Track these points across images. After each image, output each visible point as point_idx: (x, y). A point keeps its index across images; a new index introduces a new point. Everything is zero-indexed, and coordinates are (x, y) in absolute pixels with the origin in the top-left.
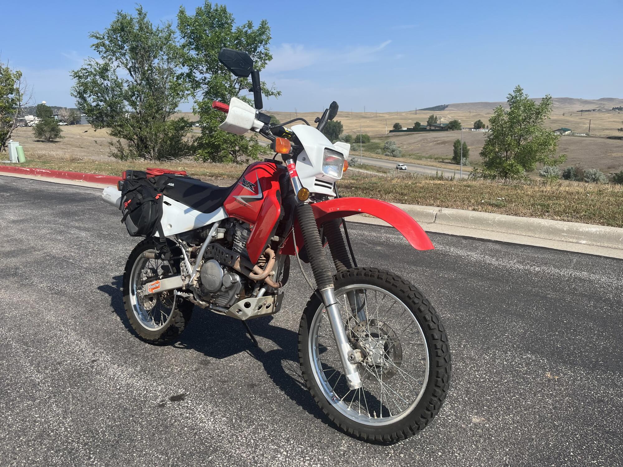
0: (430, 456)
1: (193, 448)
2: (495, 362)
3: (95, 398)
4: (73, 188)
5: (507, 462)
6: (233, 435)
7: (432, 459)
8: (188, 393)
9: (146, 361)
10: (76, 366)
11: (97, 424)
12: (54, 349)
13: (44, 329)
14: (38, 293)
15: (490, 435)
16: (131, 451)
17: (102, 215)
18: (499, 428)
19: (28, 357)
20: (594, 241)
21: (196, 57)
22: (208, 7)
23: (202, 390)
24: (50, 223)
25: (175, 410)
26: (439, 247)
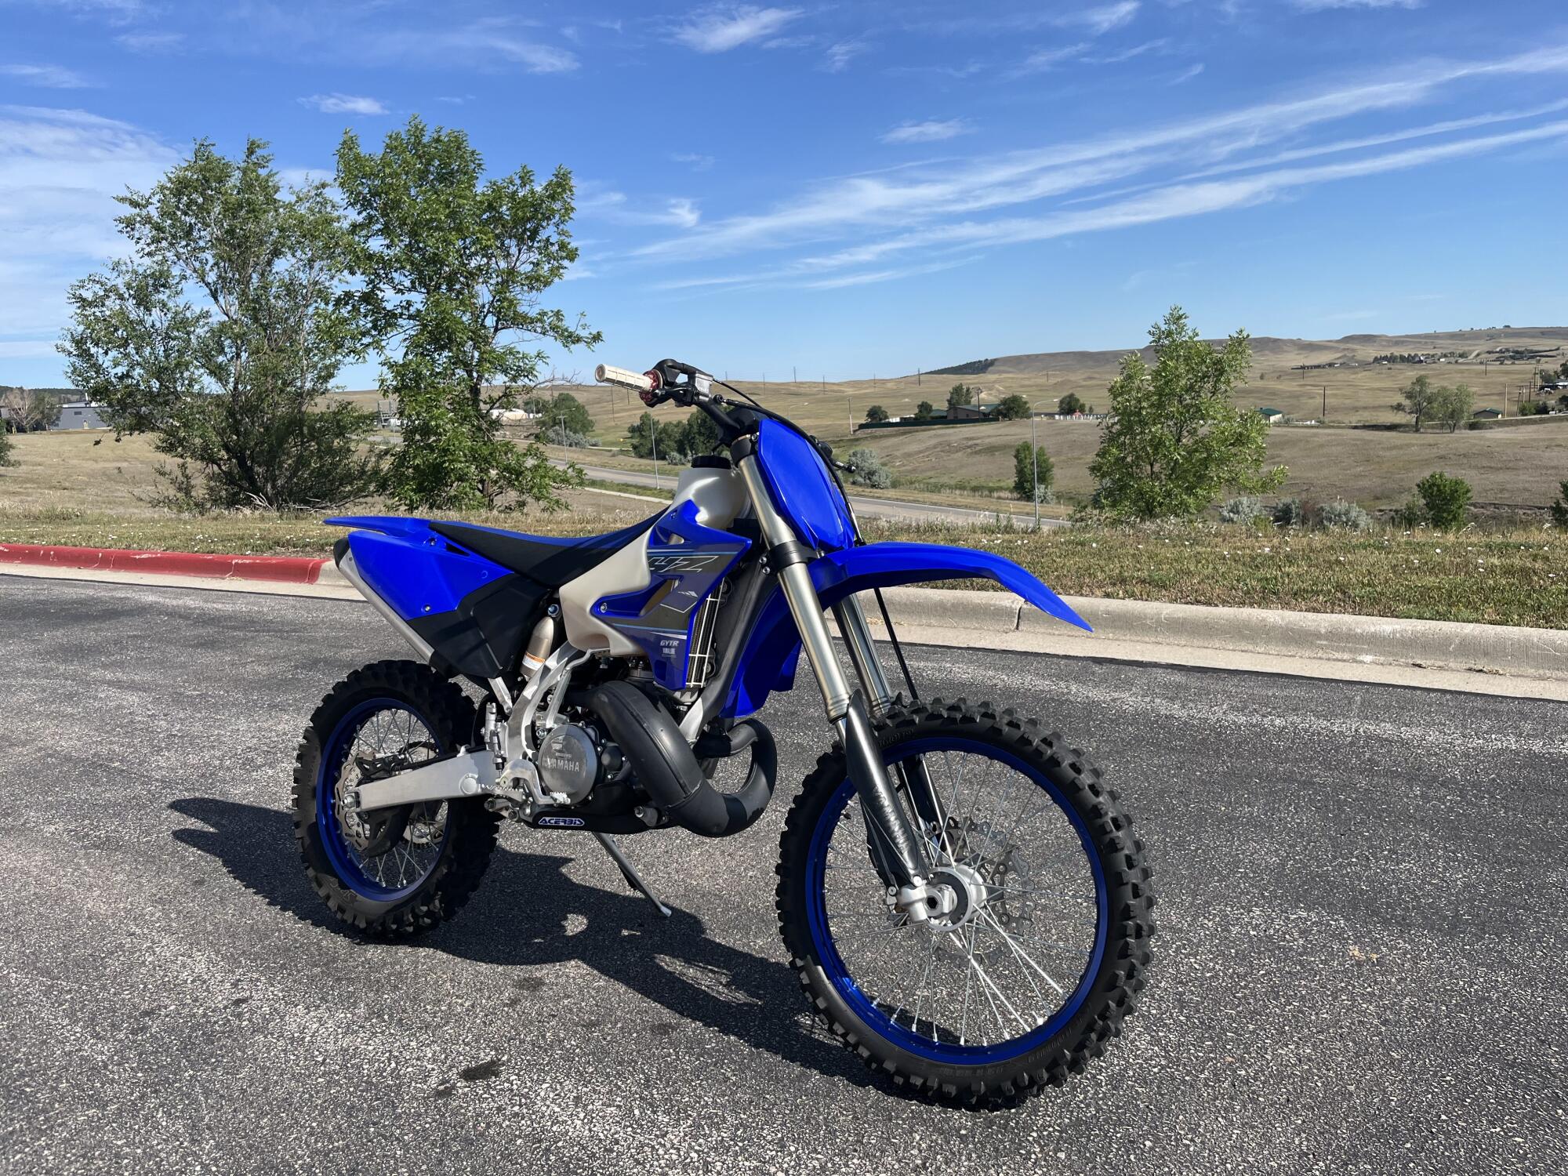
0: (1127, 1151)
2: (1229, 931)
3: (266, 1090)
4: (75, 586)
6: (642, 1145)
8: (505, 1058)
9: (377, 991)
10: (194, 1015)
11: (285, 1148)
12: (126, 981)
13: (85, 934)
14: (45, 846)
15: (1254, 1092)
17: (172, 650)
18: (1271, 1077)
19: (61, 1005)
20: (1390, 654)
21: (385, 251)
22: (417, 133)
23: (539, 1047)
24: (35, 675)
25: (482, 1100)
26: (1044, 685)
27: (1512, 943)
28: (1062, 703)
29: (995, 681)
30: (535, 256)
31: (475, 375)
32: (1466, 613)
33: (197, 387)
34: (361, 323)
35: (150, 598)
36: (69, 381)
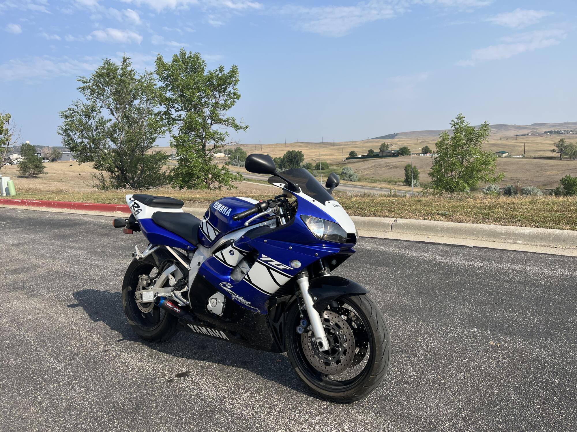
1: (201, 410)
2: (448, 335)
3: (112, 379)
4: (63, 215)
5: (460, 407)
6: (233, 399)
7: (399, 407)
8: (191, 371)
10: (91, 355)
11: (116, 397)
12: (70, 344)
13: (57, 329)
14: (46, 301)
15: (446, 388)
16: (148, 415)
18: (453, 383)
19: (47, 351)
21: (172, 97)
22: (183, 54)
23: (203, 368)
24: (47, 245)
25: (182, 383)
26: (396, 250)
27: (550, 341)
28: (402, 257)
29: (379, 249)
30: (225, 98)
31: (204, 141)
33: (107, 146)
34: (164, 122)
35: (88, 219)
36: (63, 144)
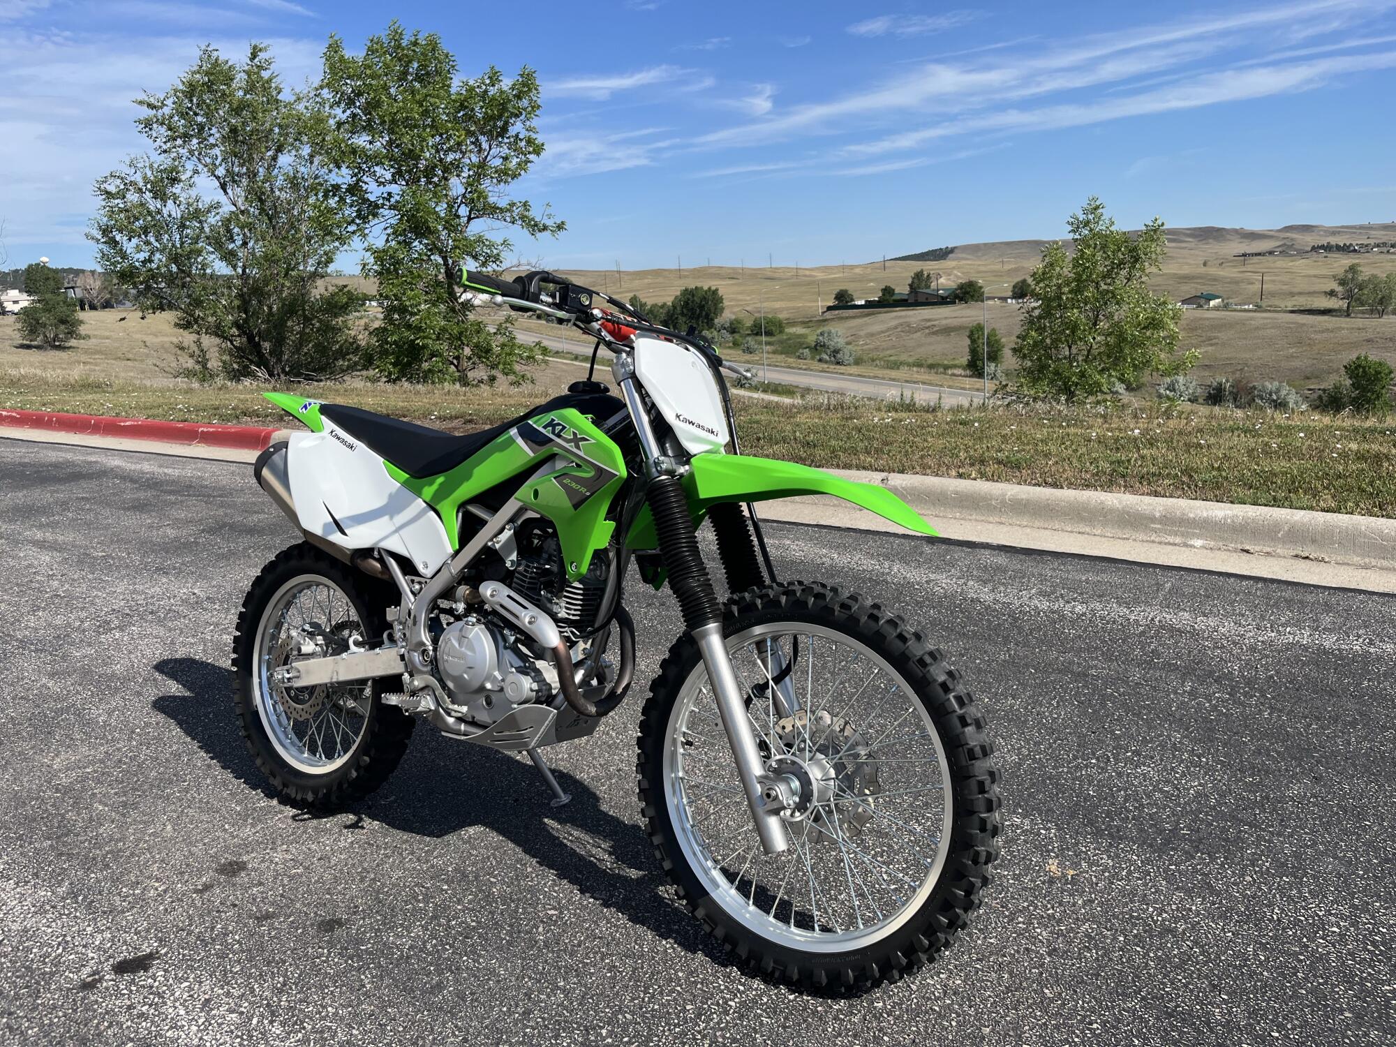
4: (60, 450)
8: (164, 951)
9: (88, 869)
17: (107, 512)
18: (907, 1010)
20: (1222, 539)
21: (368, 146)
22: (397, 36)
23: (202, 940)
25: (118, 994)
26: (868, 564)
27: (1222, 865)
28: (878, 583)
29: (824, 559)
30: (505, 151)
31: (450, 260)
32: (1306, 499)
33: (209, 271)
34: (347, 213)
35: (115, 462)
36: (99, 265)
